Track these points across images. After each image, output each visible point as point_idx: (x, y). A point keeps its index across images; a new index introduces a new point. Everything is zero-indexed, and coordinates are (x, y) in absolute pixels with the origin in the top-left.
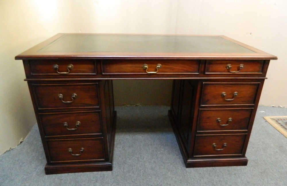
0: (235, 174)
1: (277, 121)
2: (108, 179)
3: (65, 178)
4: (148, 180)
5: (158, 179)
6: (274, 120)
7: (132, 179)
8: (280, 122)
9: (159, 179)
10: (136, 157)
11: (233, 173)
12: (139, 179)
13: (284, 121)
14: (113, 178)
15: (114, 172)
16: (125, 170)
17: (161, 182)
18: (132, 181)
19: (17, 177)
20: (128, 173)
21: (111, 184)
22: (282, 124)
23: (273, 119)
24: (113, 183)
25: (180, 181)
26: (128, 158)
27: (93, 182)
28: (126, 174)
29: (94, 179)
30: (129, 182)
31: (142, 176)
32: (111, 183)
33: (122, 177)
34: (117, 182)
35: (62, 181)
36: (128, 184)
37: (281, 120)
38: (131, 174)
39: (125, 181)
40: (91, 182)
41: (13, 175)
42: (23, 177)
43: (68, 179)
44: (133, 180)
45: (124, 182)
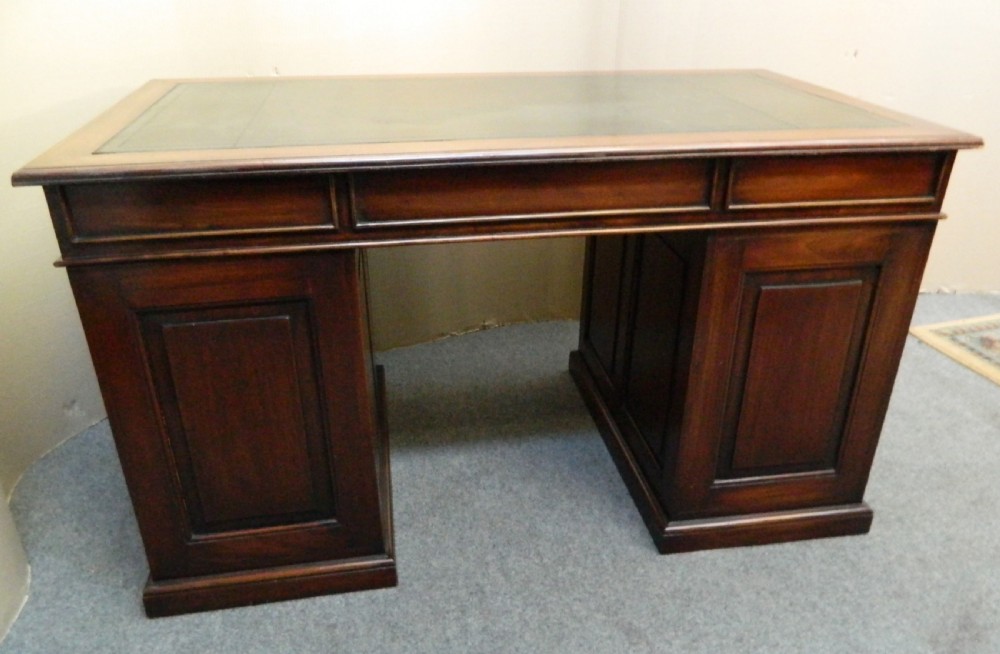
0: (900, 519)
1: (953, 336)
2: (500, 598)
3: (342, 620)
4: (638, 581)
5: (669, 572)
6: (945, 335)
7: (583, 585)
8: (962, 338)
9: (673, 571)
10: (562, 510)
11: (893, 517)
12: (607, 581)
13: (972, 335)
14: (518, 593)
15: (513, 572)
16: (546, 560)
17: (684, 579)
18: (590, 593)
19: (150, 644)
20: (560, 568)
21: (520, 614)
22: (973, 345)
23: (940, 333)
24: (524, 610)
25: (742, 568)
26: (537, 518)
27: (451, 616)
28: (557, 572)
29: (453, 607)
30: (576, 595)
31: (611, 570)
32: (520, 610)
33: (547, 582)
34: (538, 605)
35: (337, 631)
36: (578, 603)
37: (964, 332)
38: (570, 569)
39: (563, 597)
40: (444, 618)
41: (131, 640)
42: (178, 640)
43: (358, 621)
44: (588, 588)
45: (561, 599)
